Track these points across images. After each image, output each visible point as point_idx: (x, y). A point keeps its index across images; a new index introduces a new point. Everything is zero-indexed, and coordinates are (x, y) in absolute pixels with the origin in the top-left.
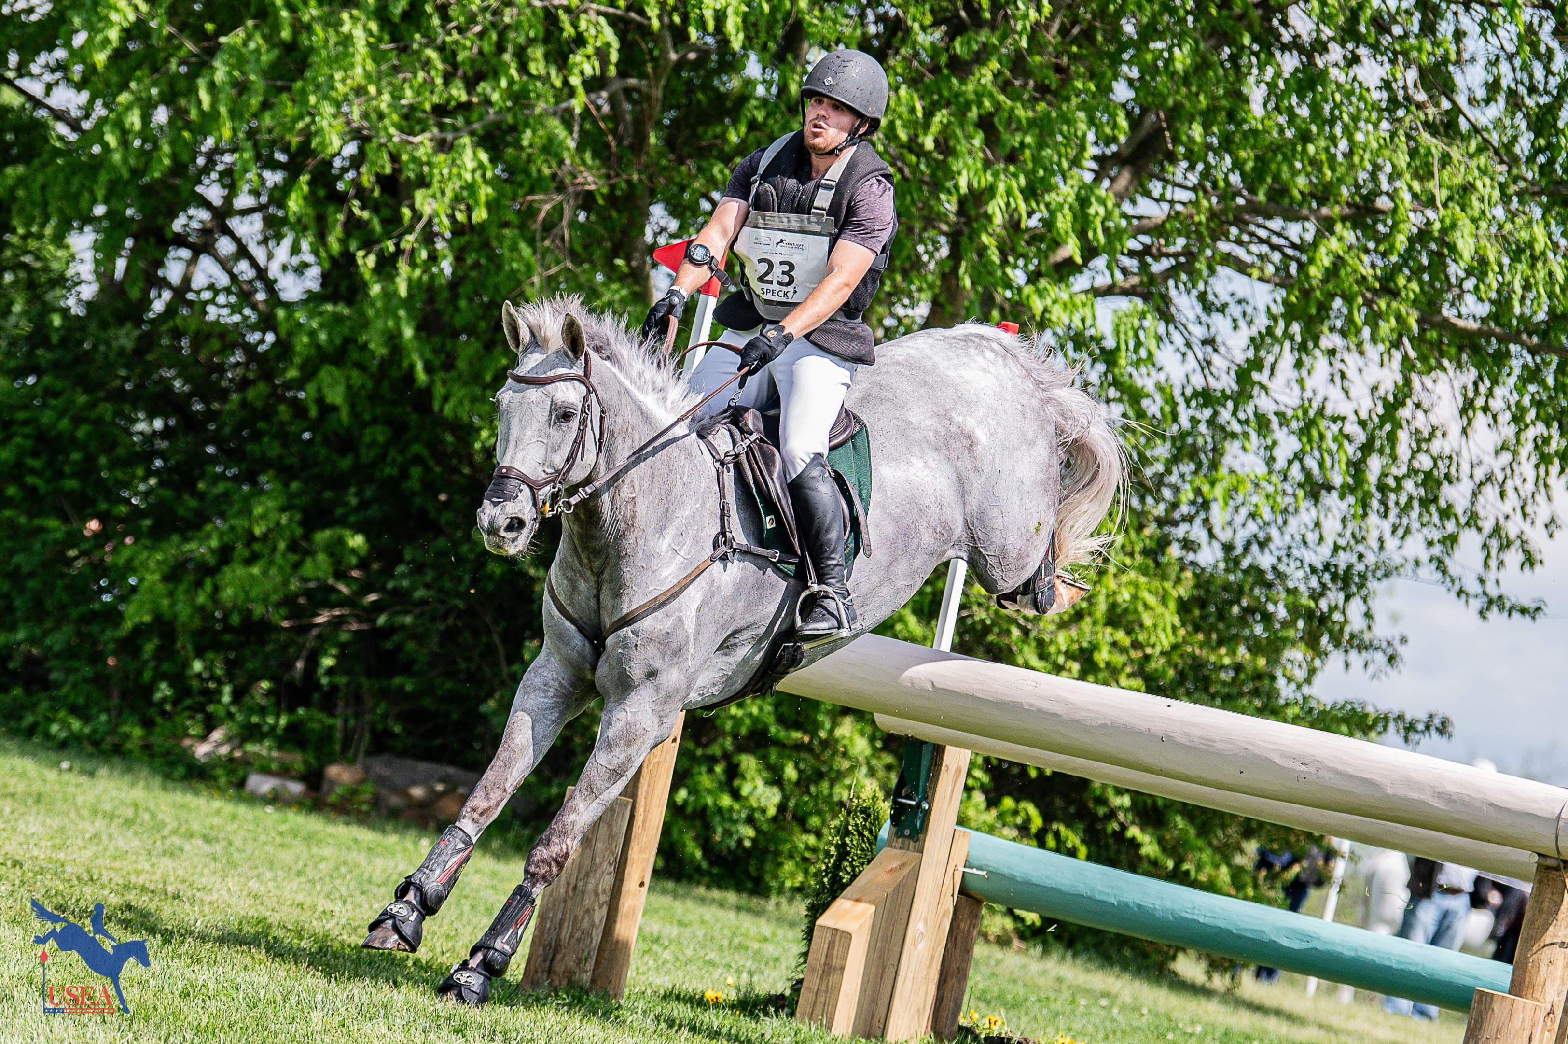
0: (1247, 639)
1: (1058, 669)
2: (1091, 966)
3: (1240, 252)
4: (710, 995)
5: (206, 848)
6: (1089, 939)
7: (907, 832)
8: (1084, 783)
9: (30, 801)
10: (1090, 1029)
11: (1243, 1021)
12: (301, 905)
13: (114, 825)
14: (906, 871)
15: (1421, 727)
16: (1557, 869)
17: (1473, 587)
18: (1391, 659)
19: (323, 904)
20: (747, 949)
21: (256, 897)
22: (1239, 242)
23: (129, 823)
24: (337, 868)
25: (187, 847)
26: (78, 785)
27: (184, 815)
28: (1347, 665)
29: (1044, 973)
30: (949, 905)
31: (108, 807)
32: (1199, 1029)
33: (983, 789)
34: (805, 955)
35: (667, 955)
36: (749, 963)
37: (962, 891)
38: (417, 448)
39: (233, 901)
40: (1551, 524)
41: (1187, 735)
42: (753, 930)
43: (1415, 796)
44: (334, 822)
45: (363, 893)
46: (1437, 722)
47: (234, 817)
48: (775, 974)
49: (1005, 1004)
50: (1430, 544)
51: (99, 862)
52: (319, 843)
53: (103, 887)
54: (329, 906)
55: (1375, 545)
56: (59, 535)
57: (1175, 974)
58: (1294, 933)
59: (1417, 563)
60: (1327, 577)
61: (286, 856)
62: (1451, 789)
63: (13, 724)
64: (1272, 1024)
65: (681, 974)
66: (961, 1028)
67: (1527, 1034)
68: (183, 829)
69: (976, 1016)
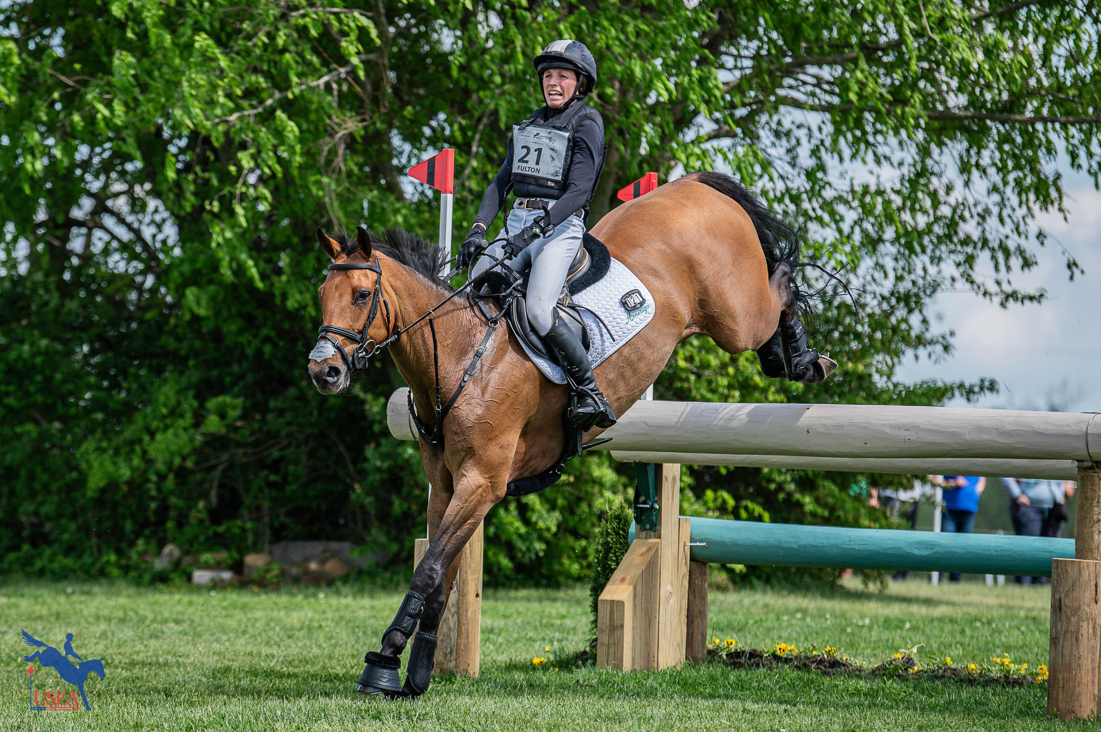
0: (848, 353)
1: (725, 398)
2: (785, 593)
3: (794, 94)
4: (536, 661)
5: (177, 628)
6: (780, 574)
7: (648, 526)
8: (757, 471)
9: (53, 619)
10: (794, 635)
11: (895, 610)
12: (250, 654)
13: (112, 625)
14: (652, 552)
15: (977, 389)
16: (1092, 468)
17: (993, 288)
18: (946, 348)
19: (265, 651)
20: (552, 625)
21: (219, 654)
22: (791, 87)
23: (122, 621)
24: (268, 624)
25: (165, 629)
26: (81, 602)
27: (157, 608)
28: (917, 357)
29: (754, 603)
30: (685, 570)
31: (106, 612)
32: (867, 621)
33: (692, 488)
34: (595, 622)
35: (500, 640)
36: (557, 635)
37: (693, 559)
38: (265, 331)
39: (205, 660)
40: (1041, 236)
41: (824, 425)
42: (554, 612)
43: (985, 437)
44: (258, 594)
45: (290, 637)
46: (987, 384)
47: (191, 603)
48: (576, 638)
49: (733, 629)
50: (959, 265)
51: (110, 651)
52: (252, 609)
53: (116, 667)
54: (269, 651)
55: (921, 272)
56: (34, 435)
57: (842, 587)
58: (921, 544)
59: (953, 279)
60: (893, 301)
61: (232, 623)
62: (1010, 428)
63: (29, 569)
64: (915, 609)
65: (513, 650)
66: (710, 652)
67: (1093, 583)
68: (159, 618)
69: (717, 641)
